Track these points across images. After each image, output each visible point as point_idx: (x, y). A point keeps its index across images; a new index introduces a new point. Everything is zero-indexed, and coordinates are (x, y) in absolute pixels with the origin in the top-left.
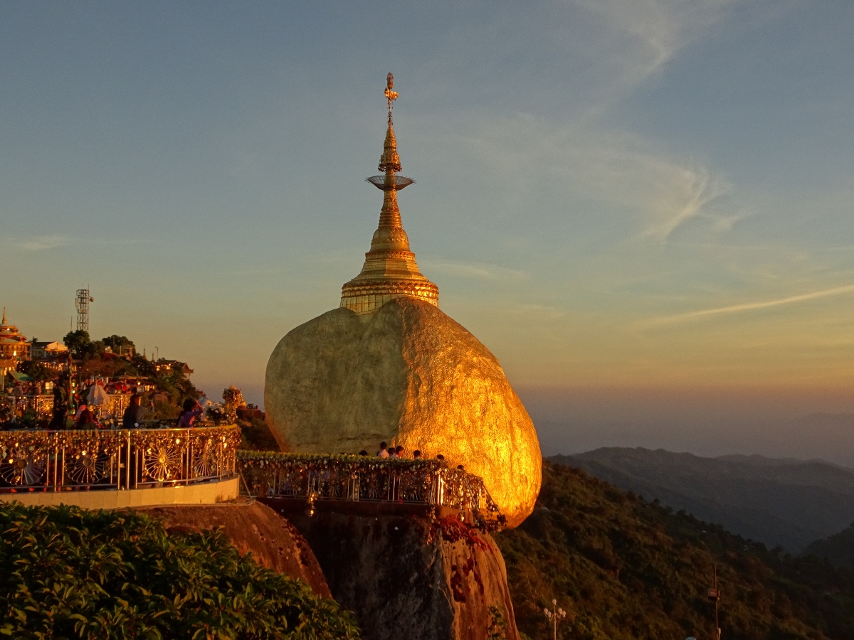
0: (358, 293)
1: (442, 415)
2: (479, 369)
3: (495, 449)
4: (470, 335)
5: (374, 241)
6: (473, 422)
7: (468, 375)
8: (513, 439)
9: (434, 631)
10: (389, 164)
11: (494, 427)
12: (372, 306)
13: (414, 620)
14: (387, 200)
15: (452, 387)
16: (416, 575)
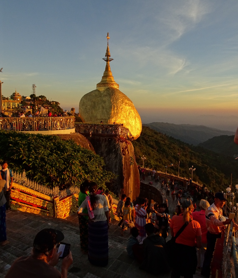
0: (100, 86)
1: (120, 115)
2: (128, 104)
3: (131, 122)
4: (126, 96)
5: (104, 74)
6: (127, 116)
7: (126, 106)
8: (136, 120)
9: (118, 162)
10: (107, 55)
11: (131, 117)
12: (104, 89)
13: (114, 159)
14: (107, 64)
15: (122, 108)
16: (114, 150)
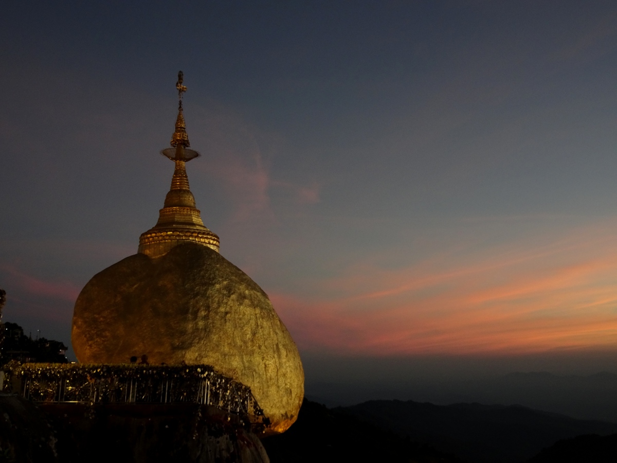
1: (217, 336)
2: (251, 300)
4: (244, 274)
5: (167, 200)
6: (245, 342)
7: (241, 304)
8: (279, 357)
10: (179, 141)
11: (263, 347)
14: (178, 168)
15: (227, 313)
